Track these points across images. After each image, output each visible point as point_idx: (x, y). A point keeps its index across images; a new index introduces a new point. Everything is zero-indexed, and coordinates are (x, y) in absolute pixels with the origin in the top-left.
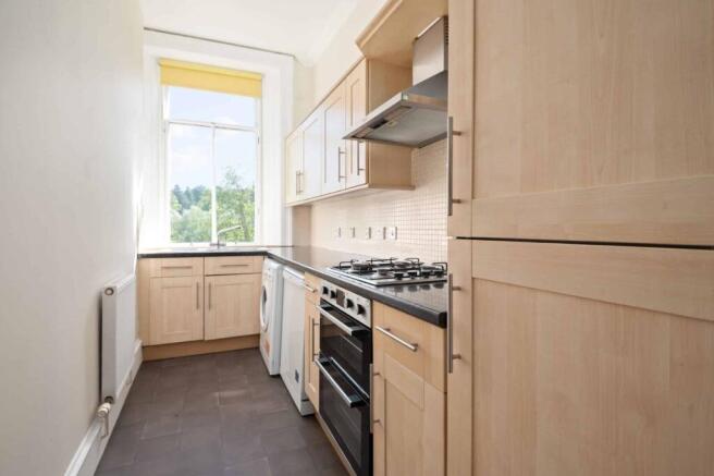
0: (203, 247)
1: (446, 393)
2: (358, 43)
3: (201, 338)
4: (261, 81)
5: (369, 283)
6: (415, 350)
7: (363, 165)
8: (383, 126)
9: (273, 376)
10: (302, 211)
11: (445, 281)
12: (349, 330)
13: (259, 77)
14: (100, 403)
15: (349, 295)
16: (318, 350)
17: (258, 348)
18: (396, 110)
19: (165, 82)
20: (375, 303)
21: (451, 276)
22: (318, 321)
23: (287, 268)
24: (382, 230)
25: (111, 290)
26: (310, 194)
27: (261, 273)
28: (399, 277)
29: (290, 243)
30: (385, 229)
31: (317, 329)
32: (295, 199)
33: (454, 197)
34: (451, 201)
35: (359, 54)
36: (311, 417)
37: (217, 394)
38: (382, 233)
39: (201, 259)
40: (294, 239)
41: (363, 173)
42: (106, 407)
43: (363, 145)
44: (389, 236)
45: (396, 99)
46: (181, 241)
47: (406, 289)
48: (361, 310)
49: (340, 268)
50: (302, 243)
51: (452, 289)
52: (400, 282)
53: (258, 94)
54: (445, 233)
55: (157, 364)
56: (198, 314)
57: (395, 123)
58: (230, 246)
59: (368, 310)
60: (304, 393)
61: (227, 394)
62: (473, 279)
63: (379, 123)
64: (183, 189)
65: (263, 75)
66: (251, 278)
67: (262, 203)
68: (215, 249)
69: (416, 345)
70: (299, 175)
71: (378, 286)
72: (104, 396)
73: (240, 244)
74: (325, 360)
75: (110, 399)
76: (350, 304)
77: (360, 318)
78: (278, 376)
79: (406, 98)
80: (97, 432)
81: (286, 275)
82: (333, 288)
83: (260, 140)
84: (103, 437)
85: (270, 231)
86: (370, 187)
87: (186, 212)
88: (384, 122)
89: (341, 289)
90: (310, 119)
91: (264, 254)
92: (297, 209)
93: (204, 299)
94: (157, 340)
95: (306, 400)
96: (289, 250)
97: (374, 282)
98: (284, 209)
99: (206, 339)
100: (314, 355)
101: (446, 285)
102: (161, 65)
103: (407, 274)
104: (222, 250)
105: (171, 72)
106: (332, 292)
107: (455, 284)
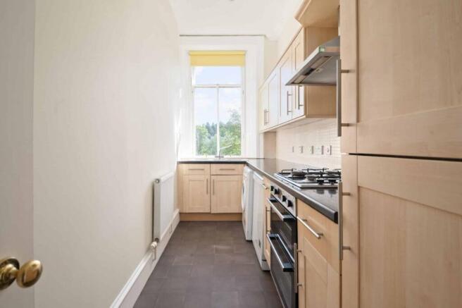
0: (211, 158)
1: (341, 275)
2: (297, 18)
3: (209, 211)
4: (245, 55)
5: (296, 185)
6: (319, 238)
7: (302, 102)
8: (313, 73)
9: (248, 241)
10: (270, 135)
11: (337, 188)
12: (282, 217)
13: (244, 53)
14: (153, 241)
15: (285, 193)
16: (269, 229)
17: (241, 222)
18: (318, 59)
19: (194, 64)
20: (299, 201)
21: (341, 184)
22: (269, 209)
23: (255, 173)
24: (321, 148)
25: (158, 181)
26: (272, 124)
27: (242, 175)
28: (321, 182)
29: (262, 156)
30: (323, 147)
31: (269, 213)
32: (264, 128)
33: (343, 122)
34: (340, 125)
35: (299, 25)
36: (267, 272)
37: (215, 246)
38: (321, 150)
39: (209, 165)
40: (265, 153)
41: (302, 108)
42: (155, 244)
43: (302, 88)
44: (325, 152)
45: (316, 52)
46: (209, 154)
47: (326, 192)
48: (290, 204)
49: (282, 174)
50: (270, 157)
51: (342, 194)
52: (320, 186)
53: (243, 64)
54: (339, 149)
55: (187, 224)
56: (207, 197)
57: (321, 70)
58: (227, 158)
59: (294, 204)
60: (263, 256)
61: (220, 247)
62: (359, 187)
63: (308, 71)
64: (211, 125)
65: (246, 51)
66: (236, 178)
67: (245, 131)
68: (218, 160)
69: (321, 235)
70: (266, 112)
71: (303, 188)
72: (155, 237)
73: (233, 157)
74: (273, 236)
75: (157, 240)
76: (284, 199)
77: (290, 209)
78: (251, 242)
79: (323, 50)
80: (150, 256)
81: (254, 177)
82: (277, 187)
83: (243, 92)
84: (153, 260)
85: (250, 149)
86: (307, 117)
87: (212, 138)
88: (312, 70)
89: (281, 189)
90: (272, 75)
91: (245, 163)
92: (266, 134)
93: (211, 189)
94: (187, 210)
95: (265, 260)
96: (262, 161)
97: (300, 185)
98: (259, 134)
99: (212, 212)
100: (267, 231)
101: (338, 191)
102: (190, 55)
103: (327, 181)
104: (221, 160)
105: (197, 58)
106: (276, 190)
107: (344, 191)
